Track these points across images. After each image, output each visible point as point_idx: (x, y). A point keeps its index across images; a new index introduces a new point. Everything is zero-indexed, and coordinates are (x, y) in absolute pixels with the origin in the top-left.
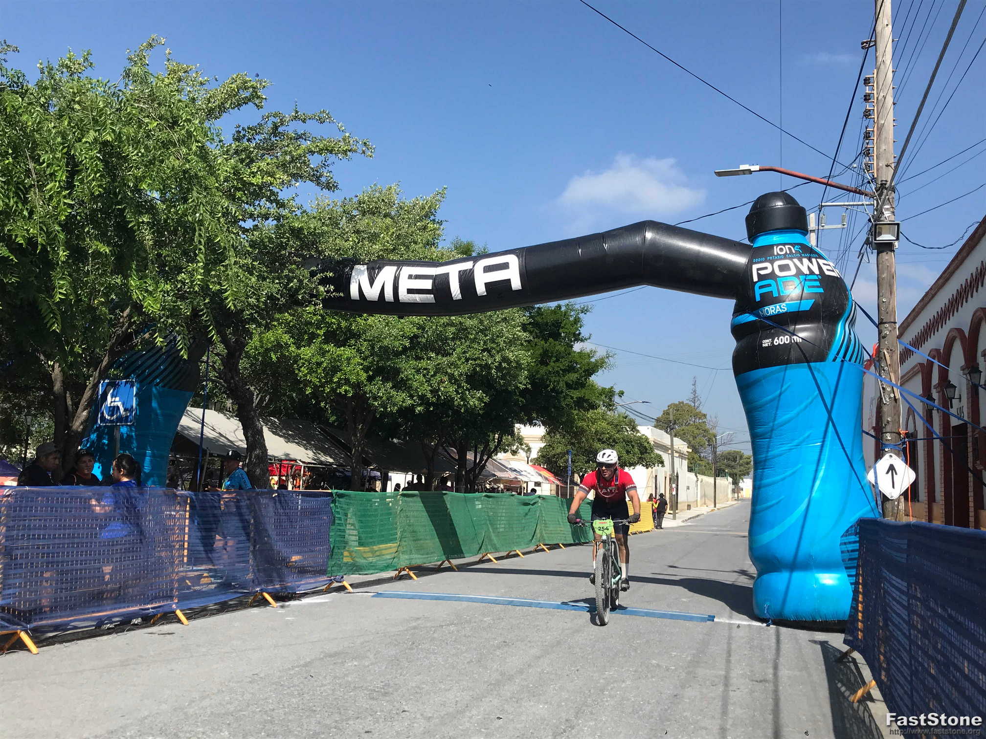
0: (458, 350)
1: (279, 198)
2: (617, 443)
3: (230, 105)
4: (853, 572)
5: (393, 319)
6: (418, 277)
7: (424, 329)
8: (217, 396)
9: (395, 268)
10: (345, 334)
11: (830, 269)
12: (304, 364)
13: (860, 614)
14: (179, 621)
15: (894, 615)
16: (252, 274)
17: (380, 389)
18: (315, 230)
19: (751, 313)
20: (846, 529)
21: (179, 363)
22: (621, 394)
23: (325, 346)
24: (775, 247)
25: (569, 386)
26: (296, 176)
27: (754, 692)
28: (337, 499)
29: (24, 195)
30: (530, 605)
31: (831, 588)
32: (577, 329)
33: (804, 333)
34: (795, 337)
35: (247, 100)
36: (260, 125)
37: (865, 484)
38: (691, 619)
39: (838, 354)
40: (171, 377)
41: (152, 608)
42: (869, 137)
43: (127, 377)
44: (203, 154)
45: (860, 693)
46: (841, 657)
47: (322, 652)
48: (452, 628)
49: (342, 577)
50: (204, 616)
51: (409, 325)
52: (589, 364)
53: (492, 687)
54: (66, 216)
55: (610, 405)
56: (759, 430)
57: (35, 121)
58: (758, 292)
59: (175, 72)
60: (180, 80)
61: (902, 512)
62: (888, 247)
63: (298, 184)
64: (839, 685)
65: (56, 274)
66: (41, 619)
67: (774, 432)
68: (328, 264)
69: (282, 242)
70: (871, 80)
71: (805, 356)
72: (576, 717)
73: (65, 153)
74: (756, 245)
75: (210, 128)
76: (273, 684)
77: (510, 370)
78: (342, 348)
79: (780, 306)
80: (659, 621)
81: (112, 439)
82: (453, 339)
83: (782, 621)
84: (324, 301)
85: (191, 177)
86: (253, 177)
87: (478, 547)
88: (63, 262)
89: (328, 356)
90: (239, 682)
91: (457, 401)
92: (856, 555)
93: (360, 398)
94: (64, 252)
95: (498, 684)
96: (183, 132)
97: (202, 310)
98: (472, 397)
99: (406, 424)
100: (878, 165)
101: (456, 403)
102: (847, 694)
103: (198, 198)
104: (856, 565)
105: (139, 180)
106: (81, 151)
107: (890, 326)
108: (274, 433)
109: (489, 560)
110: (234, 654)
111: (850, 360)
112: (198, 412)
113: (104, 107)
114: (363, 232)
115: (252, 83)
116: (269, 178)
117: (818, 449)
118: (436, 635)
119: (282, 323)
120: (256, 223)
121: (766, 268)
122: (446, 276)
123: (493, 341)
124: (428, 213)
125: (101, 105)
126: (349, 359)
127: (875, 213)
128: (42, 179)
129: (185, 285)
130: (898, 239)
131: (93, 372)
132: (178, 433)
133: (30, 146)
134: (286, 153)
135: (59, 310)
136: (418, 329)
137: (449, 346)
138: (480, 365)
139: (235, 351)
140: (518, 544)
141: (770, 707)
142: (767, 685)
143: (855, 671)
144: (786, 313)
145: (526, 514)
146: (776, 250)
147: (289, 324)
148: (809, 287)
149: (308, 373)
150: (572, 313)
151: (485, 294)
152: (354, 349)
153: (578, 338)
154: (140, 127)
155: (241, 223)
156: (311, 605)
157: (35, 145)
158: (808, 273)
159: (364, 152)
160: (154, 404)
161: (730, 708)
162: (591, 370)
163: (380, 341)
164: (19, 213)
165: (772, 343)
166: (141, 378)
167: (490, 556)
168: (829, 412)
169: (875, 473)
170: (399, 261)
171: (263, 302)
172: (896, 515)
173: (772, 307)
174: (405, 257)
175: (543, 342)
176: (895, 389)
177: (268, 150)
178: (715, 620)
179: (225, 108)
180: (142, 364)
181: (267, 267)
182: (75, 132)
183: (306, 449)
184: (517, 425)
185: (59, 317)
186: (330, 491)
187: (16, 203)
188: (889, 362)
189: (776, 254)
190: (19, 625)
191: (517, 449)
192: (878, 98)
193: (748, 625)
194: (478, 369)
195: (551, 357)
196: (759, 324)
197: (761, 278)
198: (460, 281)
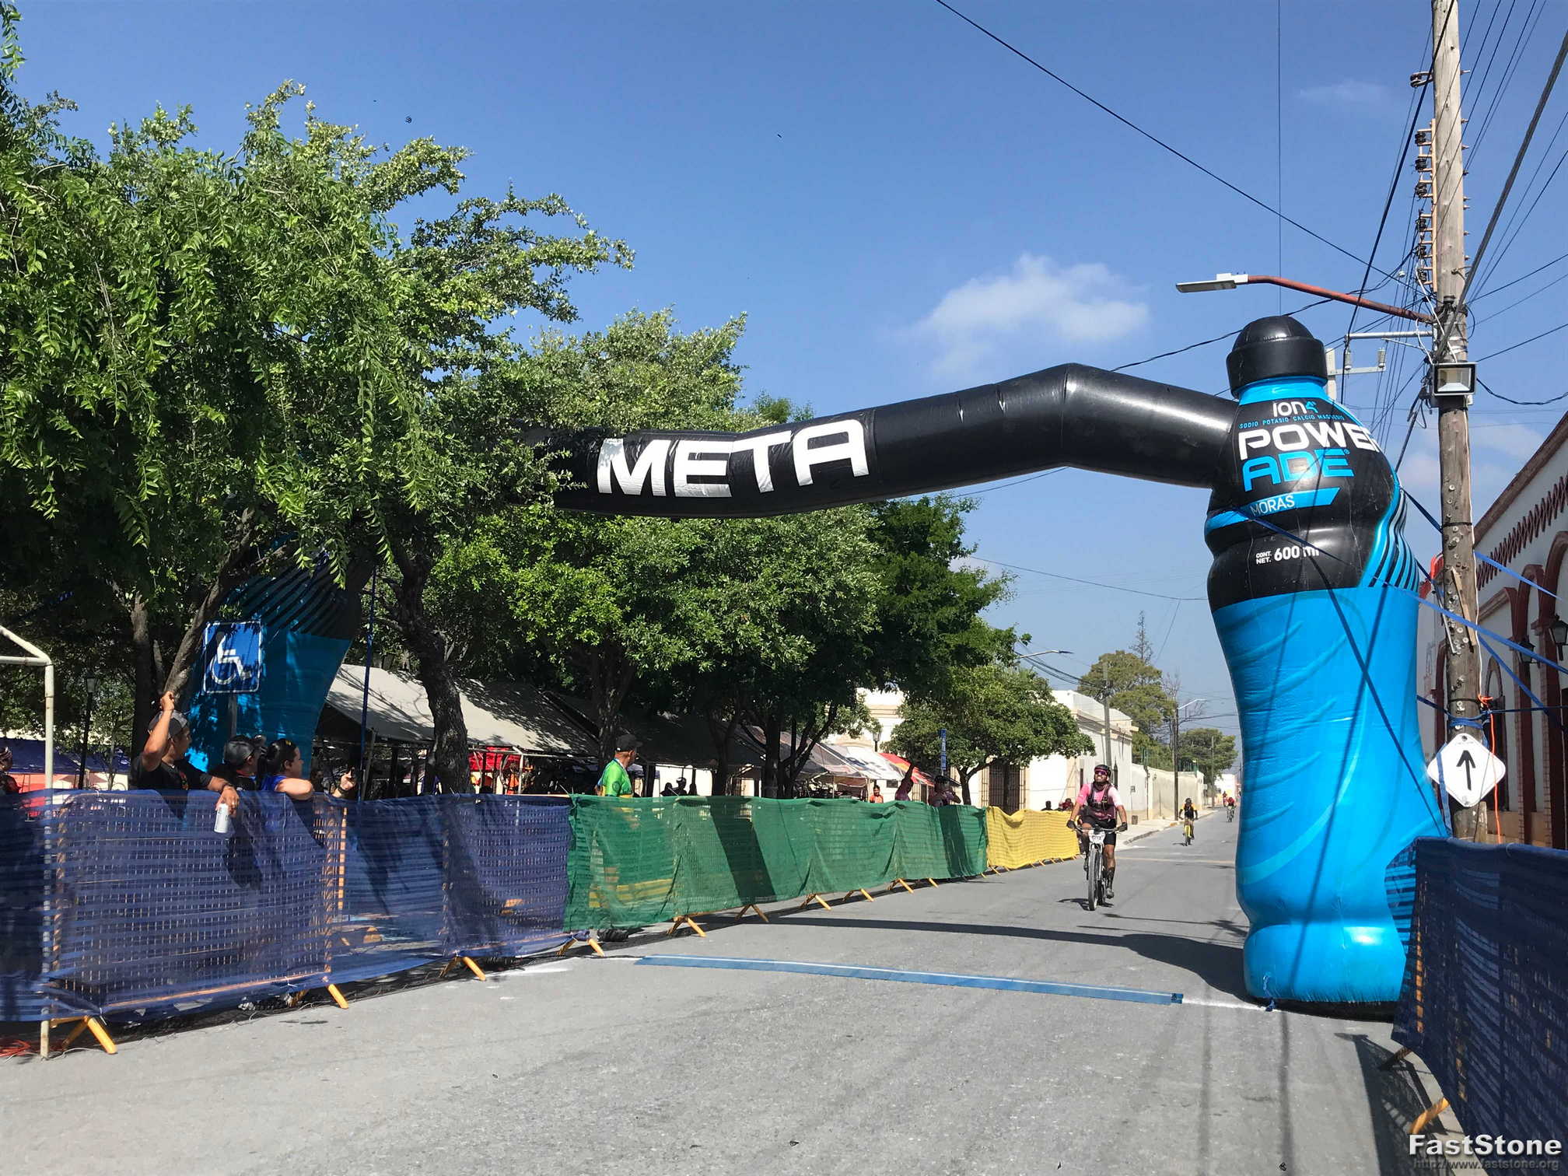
0: (766, 571)
1: (486, 335)
2: (1019, 717)
3: (407, 189)
4: (1407, 924)
5: (662, 523)
6: (704, 457)
7: (711, 538)
8: (387, 647)
9: (668, 442)
10: (588, 547)
11: (1364, 439)
12: (523, 594)
13: (1419, 992)
14: (334, 1003)
15: (1474, 994)
16: (444, 454)
17: (643, 634)
18: (542, 384)
19: (1237, 509)
20: (1395, 854)
21: (328, 593)
22: (1027, 639)
23: (557, 566)
24: (1275, 405)
25: (942, 627)
26: (511, 299)
27: (1251, 1117)
28: (579, 808)
29: (93, 333)
30: (886, 977)
31: (1371, 950)
32: (955, 536)
33: (1322, 542)
34: (1308, 548)
35: (433, 181)
36: (454, 219)
37: (1423, 784)
38: (1144, 999)
39: (1377, 574)
40: (316, 616)
41: (291, 982)
42: (1425, 227)
43: (246, 618)
44: (368, 265)
45: (1421, 1120)
46: (1387, 1062)
47: (560, 1052)
48: (765, 1014)
49: (588, 933)
50: (372, 994)
51: (688, 532)
52: (974, 593)
53: (832, 1108)
54: (157, 366)
55: (1009, 658)
56: (1253, 697)
57: (111, 218)
58: (1248, 477)
59: (322, 138)
60: (329, 150)
61: (1484, 827)
62: (1456, 402)
63: (515, 312)
64: (1388, 1106)
65: (142, 457)
66: (120, 999)
67: (1277, 701)
68: (563, 437)
69: (490, 403)
70: (1427, 136)
72: (967, 1156)
73: (156, 268)
74: (1243, 402)
75: (379, 225)
76: (485, 1102)
77: (849, 602)
78: (583, 570)
80: (1095, 1002)
81: (224, 714)
82: (758, 554)
83: (1291, 1003)
85: (350, 303)
86: (445, 302)
87: (799, 884)
88: (153, 439)
89: (561, 582)
90: (432, 1099)
91: (765, 652)
92: (1411, 896)
93: (612, 647)
94: (155, 422)
95: (841, 1103)
96: (337, 232)
97: (368, 512)
98: (788, 645)
99: (685, 689)
100: (1439, 270)
101: (763, 655)
102: (1401, 1120)
103: (362, 336)
104: (1410, 912)
105: (270, 308)
106: (181, 263)
107: (1462, 530)
108: (477, 704)
109: (819, 906)
110: (422, 1055)
111: (1397, 584)
112: (358, 671)
113: (216, 195)
114: (617, 385)
115: (442, 153)
116: (470, 303)
117: (1347, 728)
118: (738, 1025)
119: (489, 530)
120: (448, 373)
121: (1260, 438)
122: (750, 453)
123: (821, 556)
124: (718, 355)
125: (211, 191)
126: (593, 587)
127: (1436, 348)
128: (121, 309)
129: (339, 473)
130: (1472, 390)
131: (194, 610)
132: (326, 705)
133: (102, 257)
134: (495, 262)
135: (145, 511)
136: (702, 538)
137: (752, 564)
138: (801, 595)
139: (415, 576)
140: (862, 879)
141: (1277, 1142)
142: (1271, 1105)
143: (1411, 1083)
144: (1294, 509)
145: (877, 832)
146: (1277, 409)
147: (499, 531)
148: (1331, 467)
149: (529, 609)
150: (947, 512)
151: (811, 482)
152: (602, 570)
153: (956, 550)
154: (271, 225)
155: (425, 374)
156: (539, 977)
157: (110, 256)
158: (1328, 445)
159: (618, 261)
160: (290, 660)
161: (1214, 1142)
162: (978, 601)
163: (643, 558)
164: (85, 362)
165: (1272, 557)
166: (270, 618)
167: (819, 899)
168: (1364, 667)
169: (1440, 765)
170: (674, 431)
171: (461, 498)
172: (1473, 832)
173: (1271, 499)
174: (684, 424)
175: (900, 558)
176: (1470, 630)
177: (466, 258)
178: (1184, 1001)
179: (399, 193)
180: (272, 596)
181: (467, 442)
182: (172, 234)
183: (527, 729)
184: (860, 690)
185: (145, 524)
186: (567, 796)
187: (81, 346)
188: (1460, 587)
189: (1276, 415)
190: (86, 1007)
191: (860, 727)
192: (1438, 165)
193: (1239, 1010)
194: (798, 601)
195: (914, 581)
196: (1250, 527)
197: (1253, 453)
198: (771, 463)
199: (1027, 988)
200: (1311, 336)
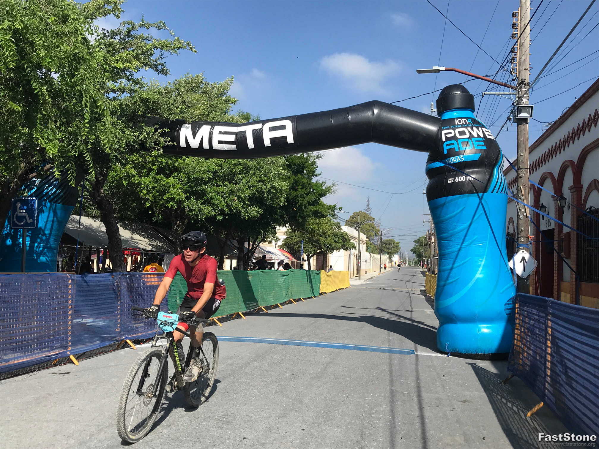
0: (244, 181)
2: (329, 236)
5: (202, 160)
6: (225, 133)
7: (221, 166)
8: (88, 208)
9: (210, 127)
10: (171, 169)
11: (490, 134)
12: (144, 187)
14: (72, 362)
16: (116, 129)
17: (193, 205)
18: (158, 99)
19: (441, 161)
21: (65, 187)
22: (341, 209)
23: (158, 177)
24: (456, 120)
25: (309, 204)
31: (488, 335)
32: (314, 168)
33: (474, 175)
34: (469, 177)
35: (110, 12)
36: (118, 29)
38: (401, 353)
39: (494, 188)
42: (515, 51)
44: (86, 43)
51: (212, 164)
52: (321, 190)
55: (334, 215)
56: (444, 235)
58: (446, 148)
62: (525, 120)
67: (454, 237)
70: (517, 14)
71: (475, 189)
74: (443, 118)
75: (90, 26)
77: (275, 193)
78: (169, 178)
79: (460, 157)
80: (382, 354)
82: (240, 174)
83: (457, 354)
84: (164, 148)
85: (79, 59)
86: (117, 63)
89: (160, 183)
91: (243, 212)
93: (181, 210)
97: (85, 153)
98: (252, 210)
99: (211, 227)
100: (519, 69)
101: (242, 214)
103: (84, 74)
107: (525, 171)
111: (502, 191)
114: (188, 102)
116: (128, 64)
120: (116, 95)
121: (450, 133)
123: (265, 176)
124: (222, 93)
126: (173, 185)
127: (517, 99)
129: (71, 135)
130: (531, 116)
136: (217, 166)
138: (257, 191)
142: (470, 404)
144: (463, 162)
145: (283, 282)
146: (457, 122)
148: (478, 145)
149: (147, 194)
150: (311, 159)
151: (270, 145)
152: (177, 178)
158: (477, 137)
162: (323, 194)
163: (194, 174)
165: (454, 180)
169: (514, 262)
170: (212, 122)
171: (123, 148)
172: (525, 287)
173: (454, 158)
174: (216, 119)
175: (294, 176)
176: (527, 210)
178: (416, 353)
181: (125, 124)
184: (277, 228)
188: (523, 193)
189: (456, 124)
191: (272, 240)
192: (520, 26)
193: (436, 356)
194: (256, 193)
195: (300, 185)
196: (445, 169)
197: (448, 139)
198: (253, 136)
199: (355, 348)
200: (469, 92)
